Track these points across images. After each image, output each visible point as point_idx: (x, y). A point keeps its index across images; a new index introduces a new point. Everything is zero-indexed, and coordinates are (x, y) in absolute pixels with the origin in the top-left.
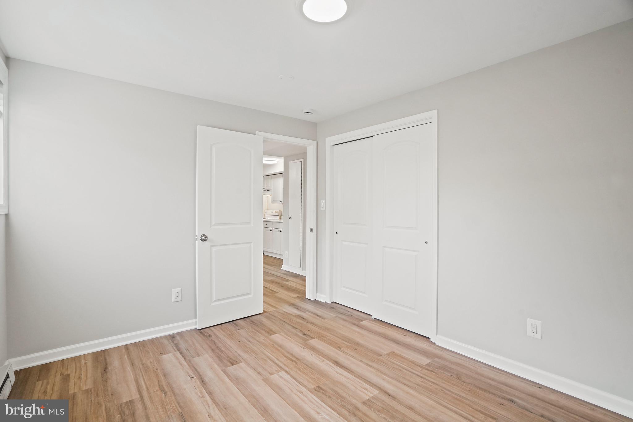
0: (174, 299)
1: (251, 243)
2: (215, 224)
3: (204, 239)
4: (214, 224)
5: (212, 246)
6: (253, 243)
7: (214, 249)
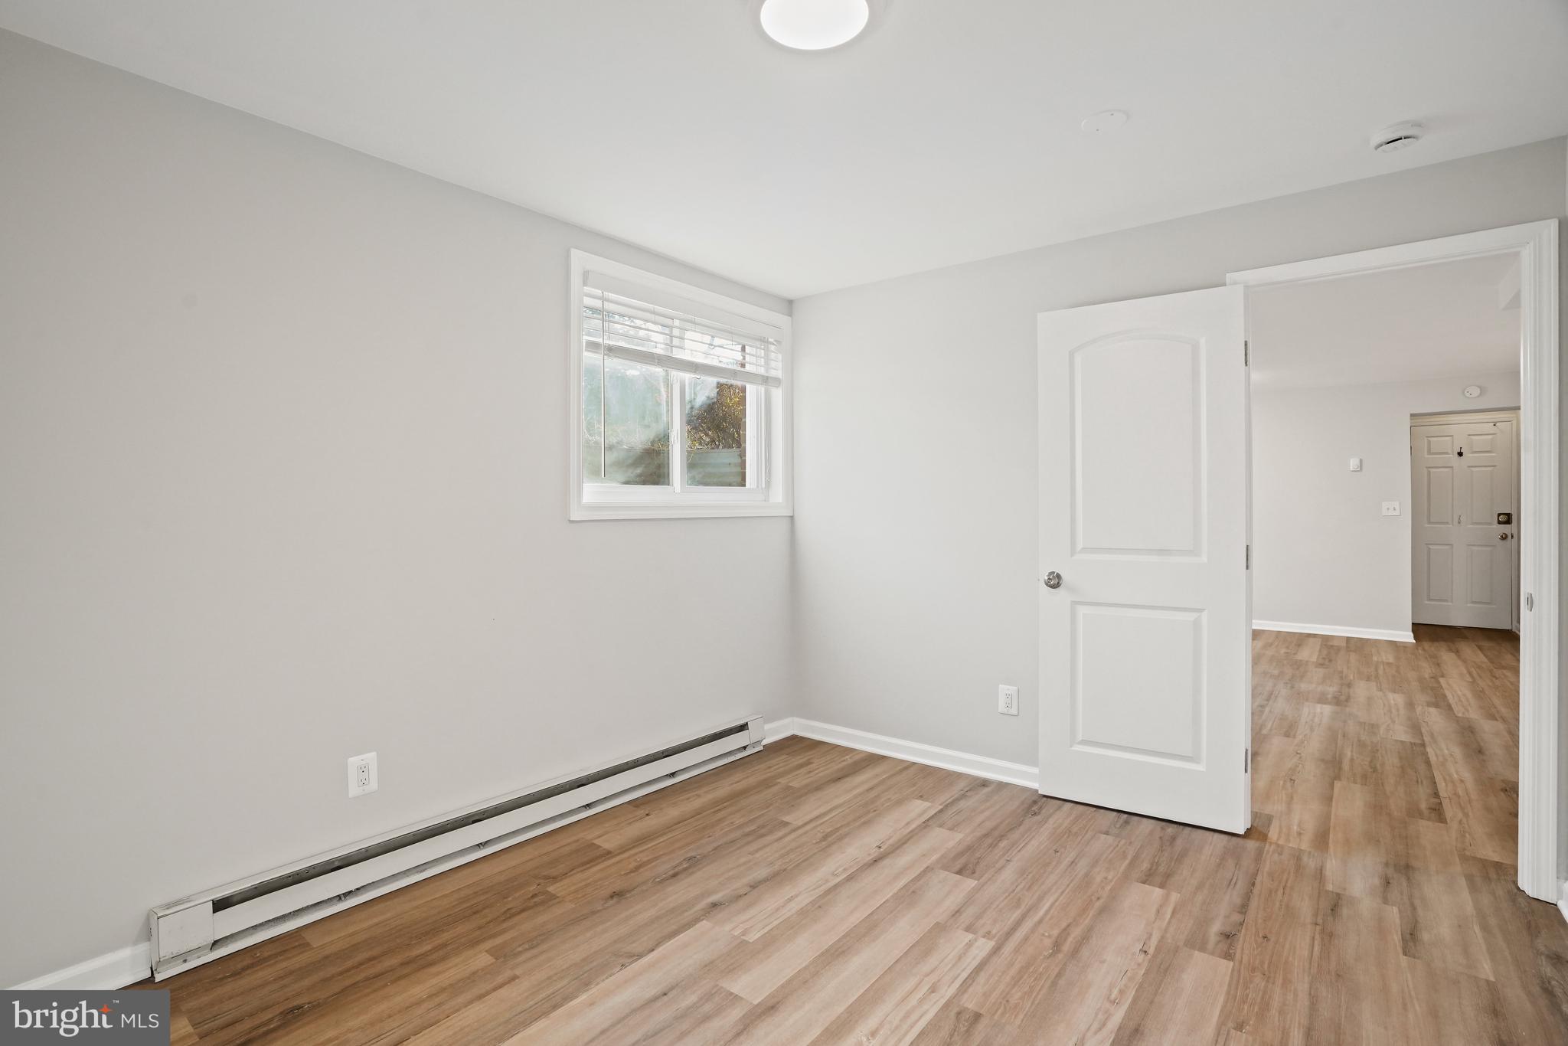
0: (1002, 708)
1: (1201, 610)
2: (1085, 550)
3: (1055, 582)
4: (1083, 548)
5: (1074, 603)
6: (1205, 612)
7: (1082, 610)
